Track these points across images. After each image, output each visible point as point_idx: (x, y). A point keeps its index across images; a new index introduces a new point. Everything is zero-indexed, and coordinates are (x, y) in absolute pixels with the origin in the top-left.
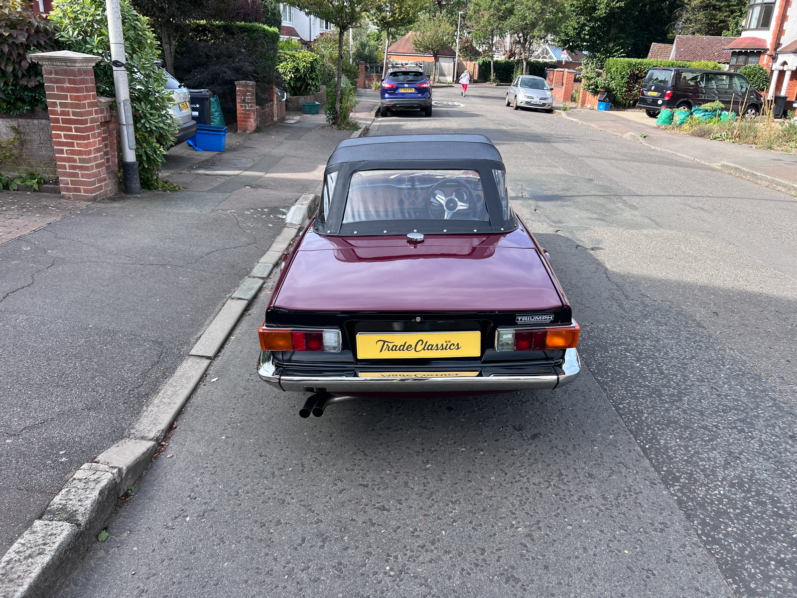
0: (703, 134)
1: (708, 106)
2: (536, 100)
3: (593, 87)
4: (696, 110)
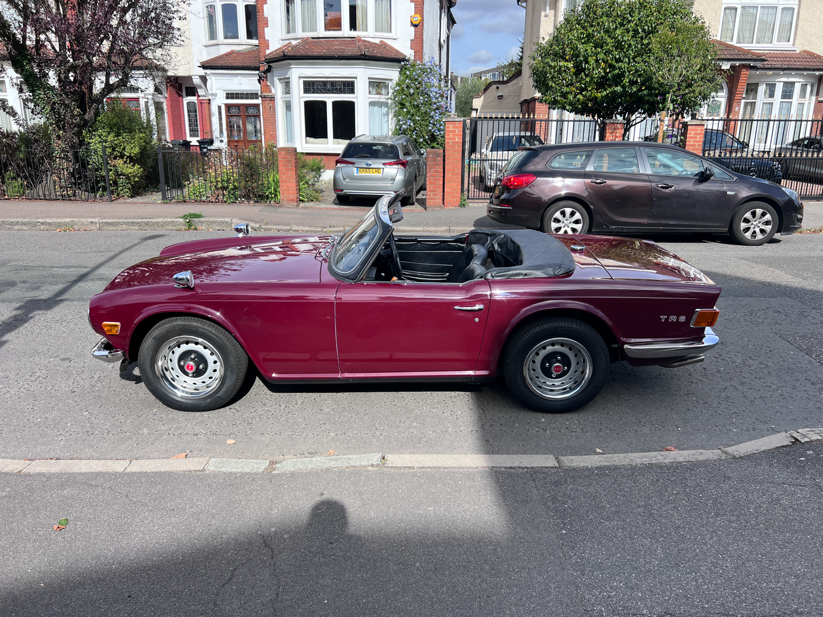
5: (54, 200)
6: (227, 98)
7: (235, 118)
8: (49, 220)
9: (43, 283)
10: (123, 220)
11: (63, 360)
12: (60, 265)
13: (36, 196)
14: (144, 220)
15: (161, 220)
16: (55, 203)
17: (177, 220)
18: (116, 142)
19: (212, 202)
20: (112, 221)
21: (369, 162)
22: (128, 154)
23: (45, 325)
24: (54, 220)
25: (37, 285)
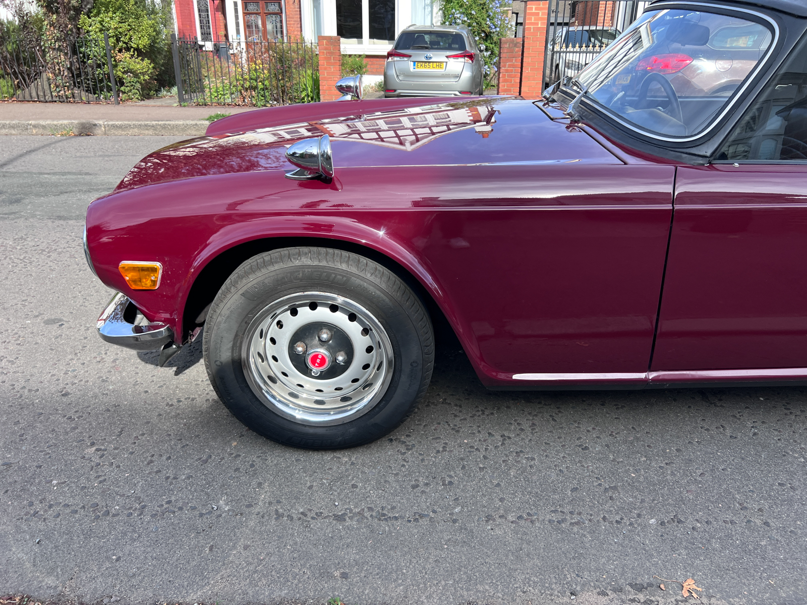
5: (50, 102)
7: (253, 16)
8: (42, 122)
9: (26, 194)
10: (134, 122)
11: (49, 322)
12: (52, 171)
13: (28, 98)
14: (160, 123)
15: (181, 122)
16: (51, 105)
17: (201, 122)
18: (120, 30)
19: (239, 105)
20: (120, 123)
21: (430, 53)
22: (135, 46)
23: (22, 257)
24: (48, 122)
25: (18, 196)
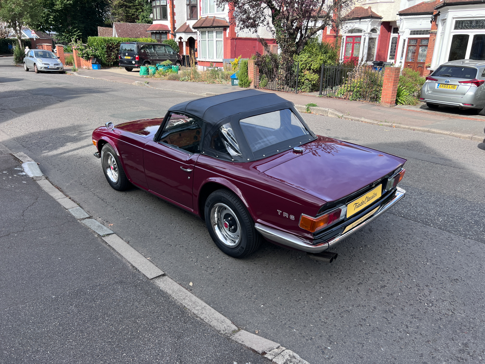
0: (176, 78)
1: (164, 63)
2: (52, 66)
3: (86, 55)
4: (159, 66)
6: (411, 34)
7: (412, 47)
21: (448, 79)
22: (313, 68)
